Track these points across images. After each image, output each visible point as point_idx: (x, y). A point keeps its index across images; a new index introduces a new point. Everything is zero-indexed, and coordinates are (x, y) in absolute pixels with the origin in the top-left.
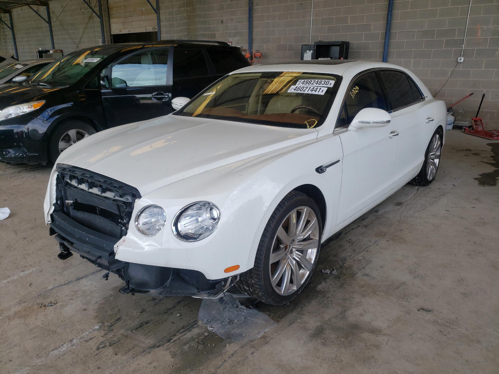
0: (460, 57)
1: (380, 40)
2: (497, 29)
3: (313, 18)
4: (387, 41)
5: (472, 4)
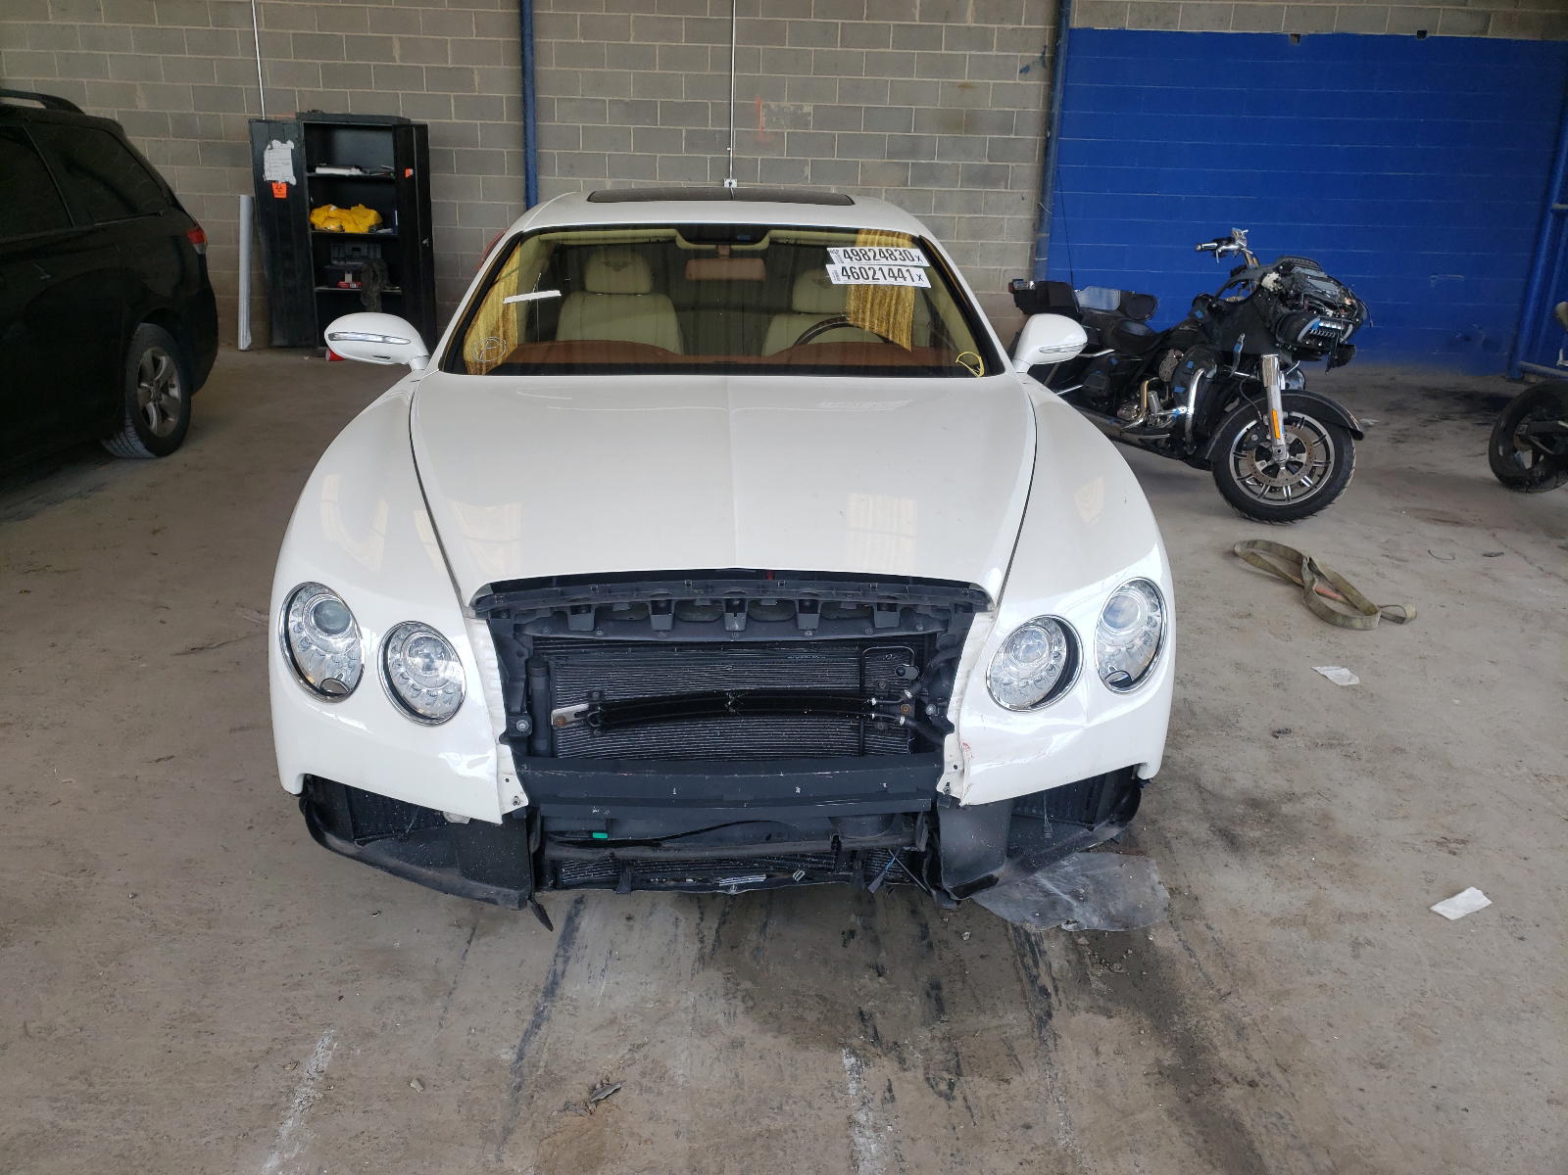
0: (729, 177)
1: (508, 120)
2: (800, 112)
3: (261, 30)
4: (530, 121)
5: (737, 43)
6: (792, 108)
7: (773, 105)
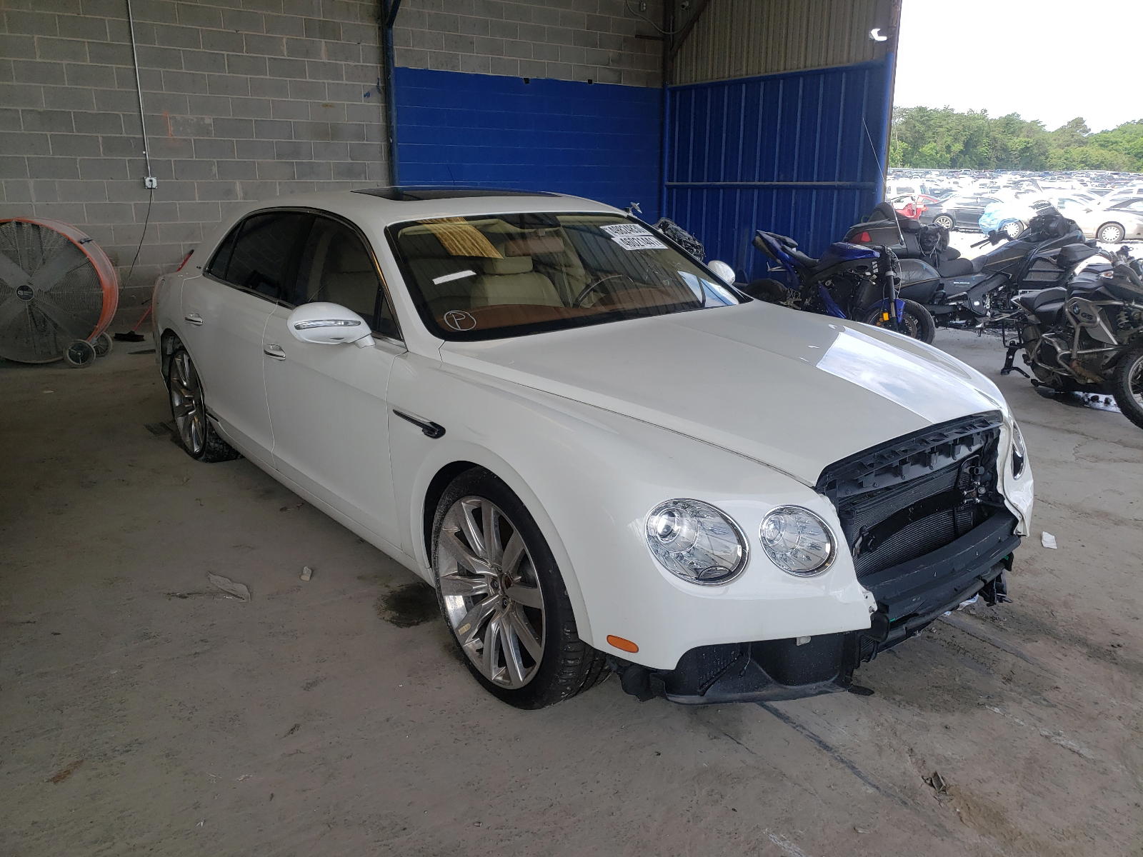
6: (195, 120)
7: (178, 117)
